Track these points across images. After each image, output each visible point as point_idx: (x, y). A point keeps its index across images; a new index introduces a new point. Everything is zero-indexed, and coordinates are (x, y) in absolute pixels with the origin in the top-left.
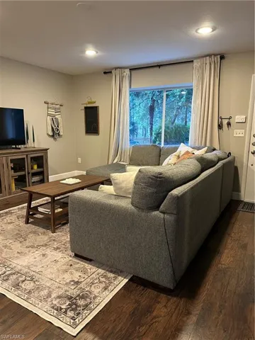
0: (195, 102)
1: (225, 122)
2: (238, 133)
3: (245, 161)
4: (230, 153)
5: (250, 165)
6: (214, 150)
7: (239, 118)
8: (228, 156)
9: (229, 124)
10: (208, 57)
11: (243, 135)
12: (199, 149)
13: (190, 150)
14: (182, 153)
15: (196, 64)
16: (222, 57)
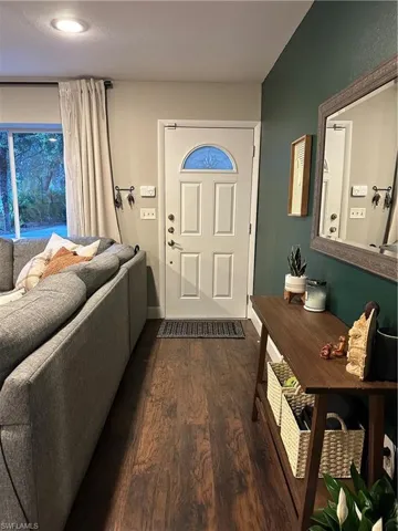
0: (70, 159)
1: (125, 196)
2: (146, 213)
3: (161, 257)
4: (137, 247)
5: (168, 262)
6: (112, 243)
7: (145, 190)
8: (136, 253)
9: (131, 199)
10: (83, 81)
11: (154, 217)
12: (85, 242)
13: (70, 246)
14: (54, 253)
15: (65, 89)
16: (108, 85)
